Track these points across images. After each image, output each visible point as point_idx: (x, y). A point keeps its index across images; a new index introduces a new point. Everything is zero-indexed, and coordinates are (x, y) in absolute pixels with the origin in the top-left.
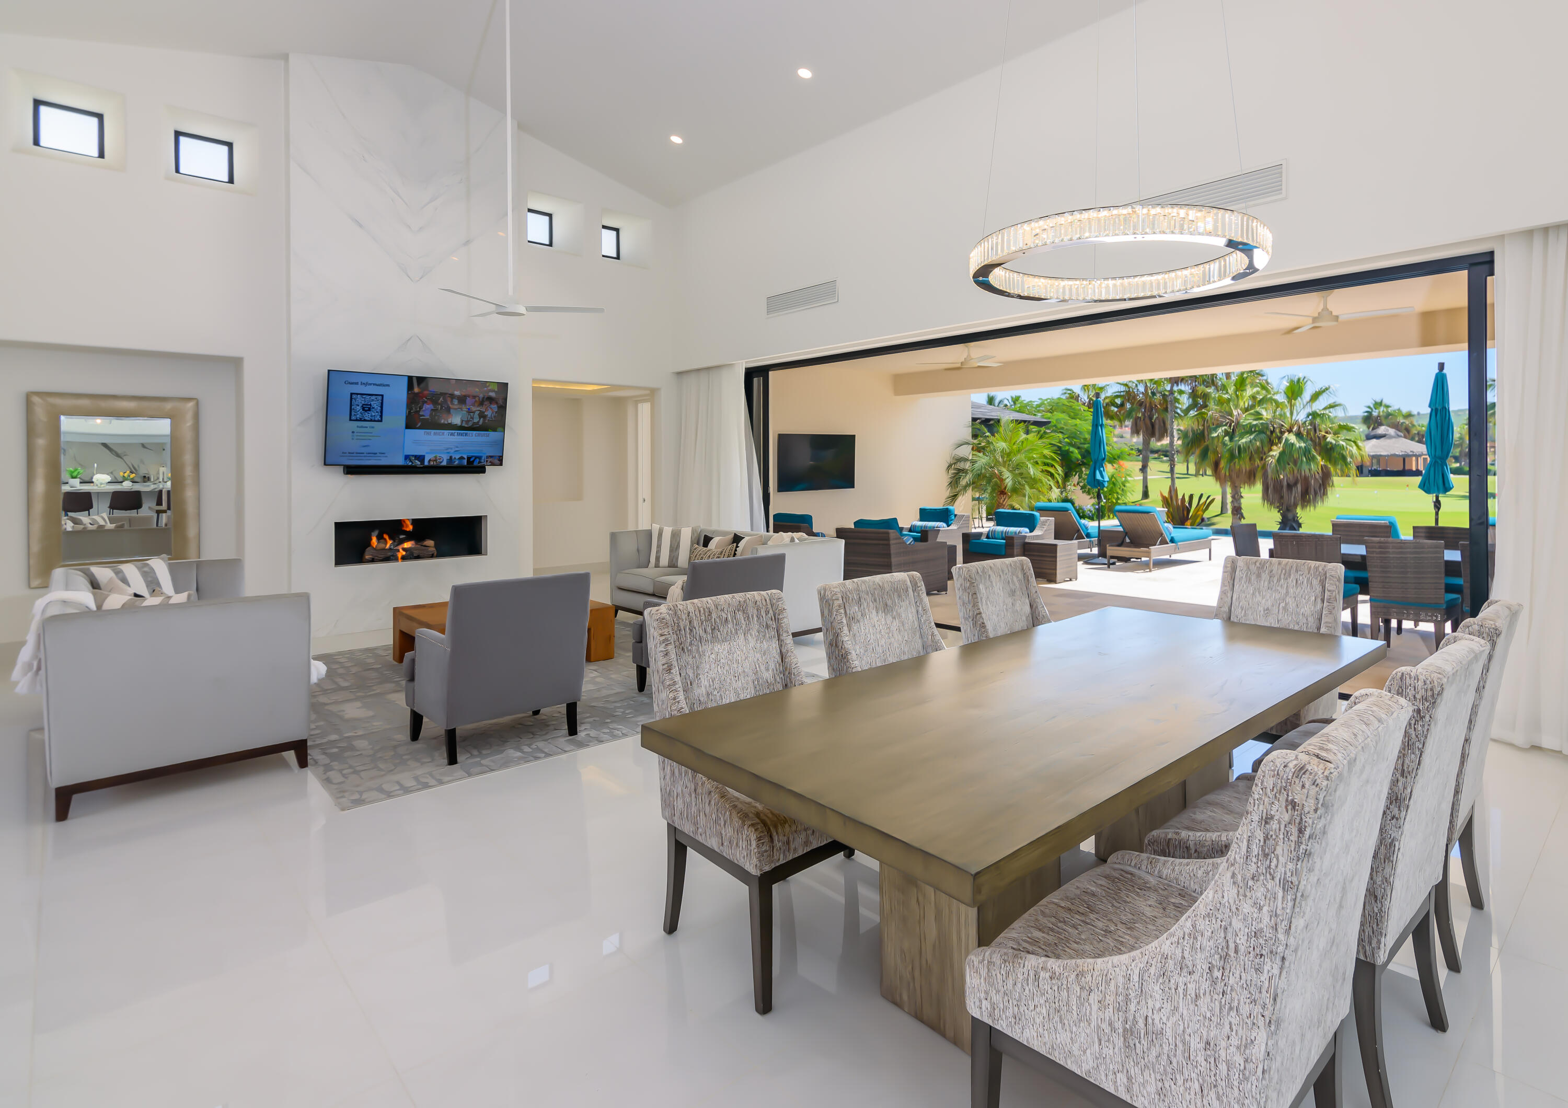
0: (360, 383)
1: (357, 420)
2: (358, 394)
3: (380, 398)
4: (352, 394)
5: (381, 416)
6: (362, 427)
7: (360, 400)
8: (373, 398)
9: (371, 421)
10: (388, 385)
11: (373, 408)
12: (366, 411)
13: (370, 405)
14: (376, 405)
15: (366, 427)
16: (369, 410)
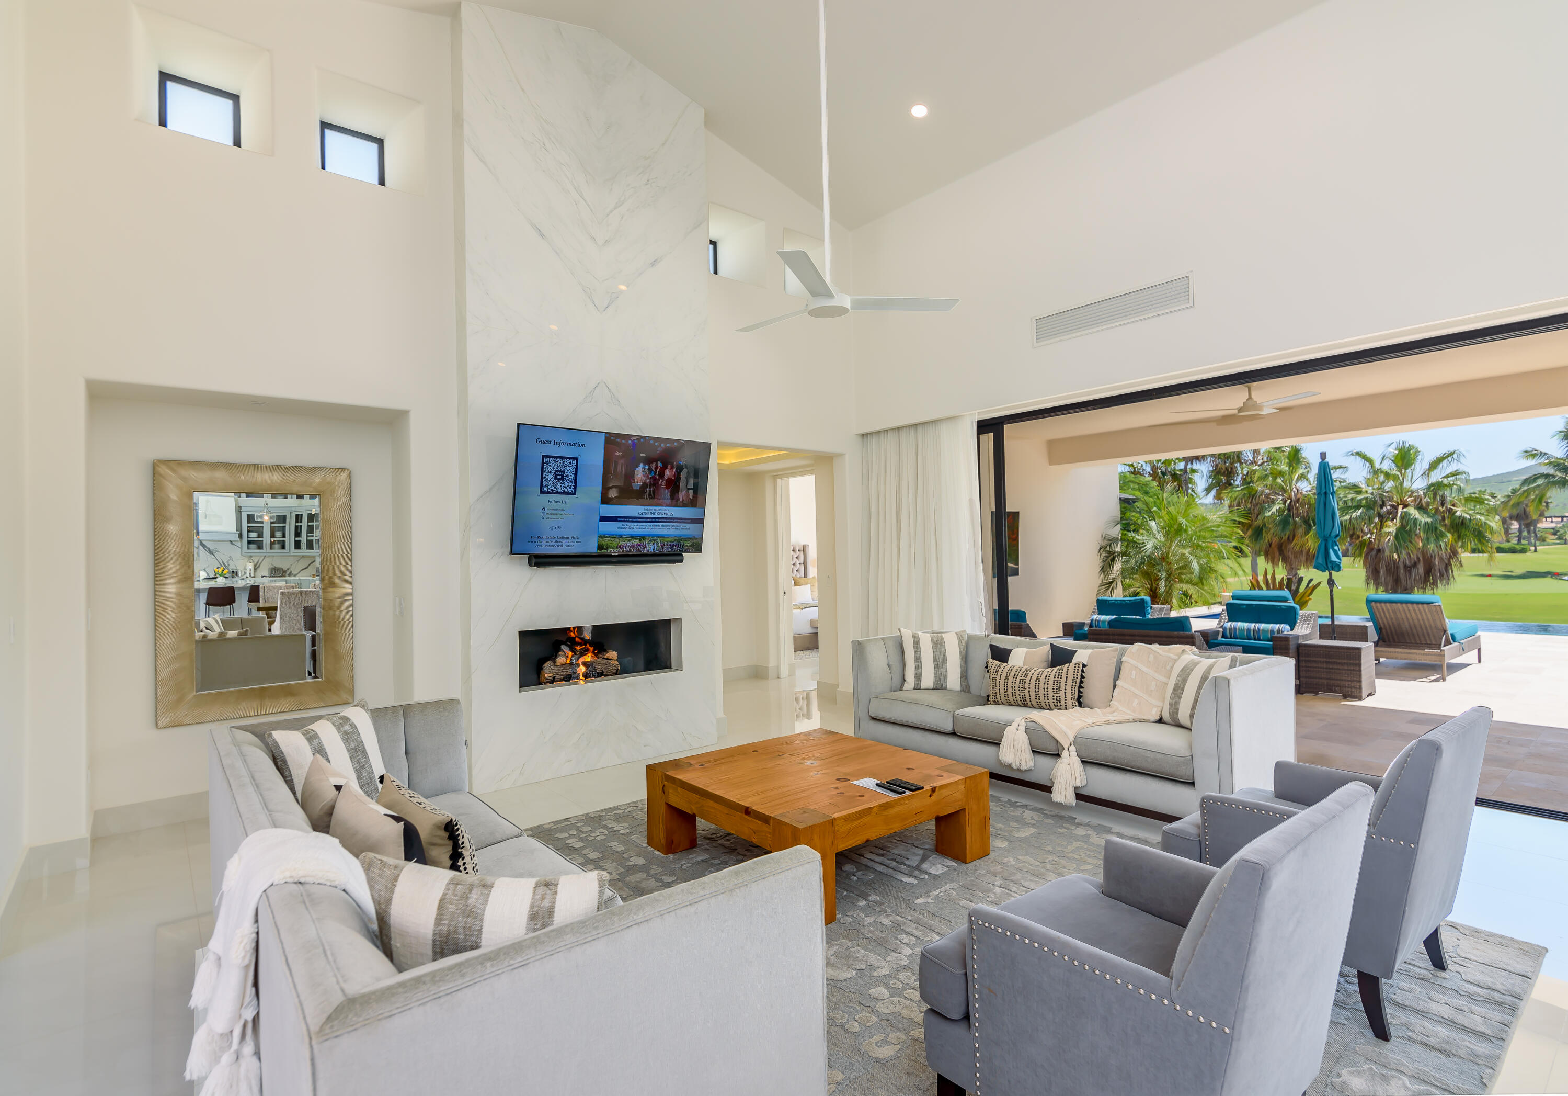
0: (552, 442)
1: (548, 492)
2: (550, 457)
3: (574, 462)
4: (544, 456)
5: (575, 487)
6: (554, 502)
7: (552, 465)
8: (567, 461)
9: (564, 493)
10: (583, 445)
11: (566, 476)
12: (559, 480)
13: (564, 472)
14: (569, 472)
15: (559, 502)
16: (562, 479)
